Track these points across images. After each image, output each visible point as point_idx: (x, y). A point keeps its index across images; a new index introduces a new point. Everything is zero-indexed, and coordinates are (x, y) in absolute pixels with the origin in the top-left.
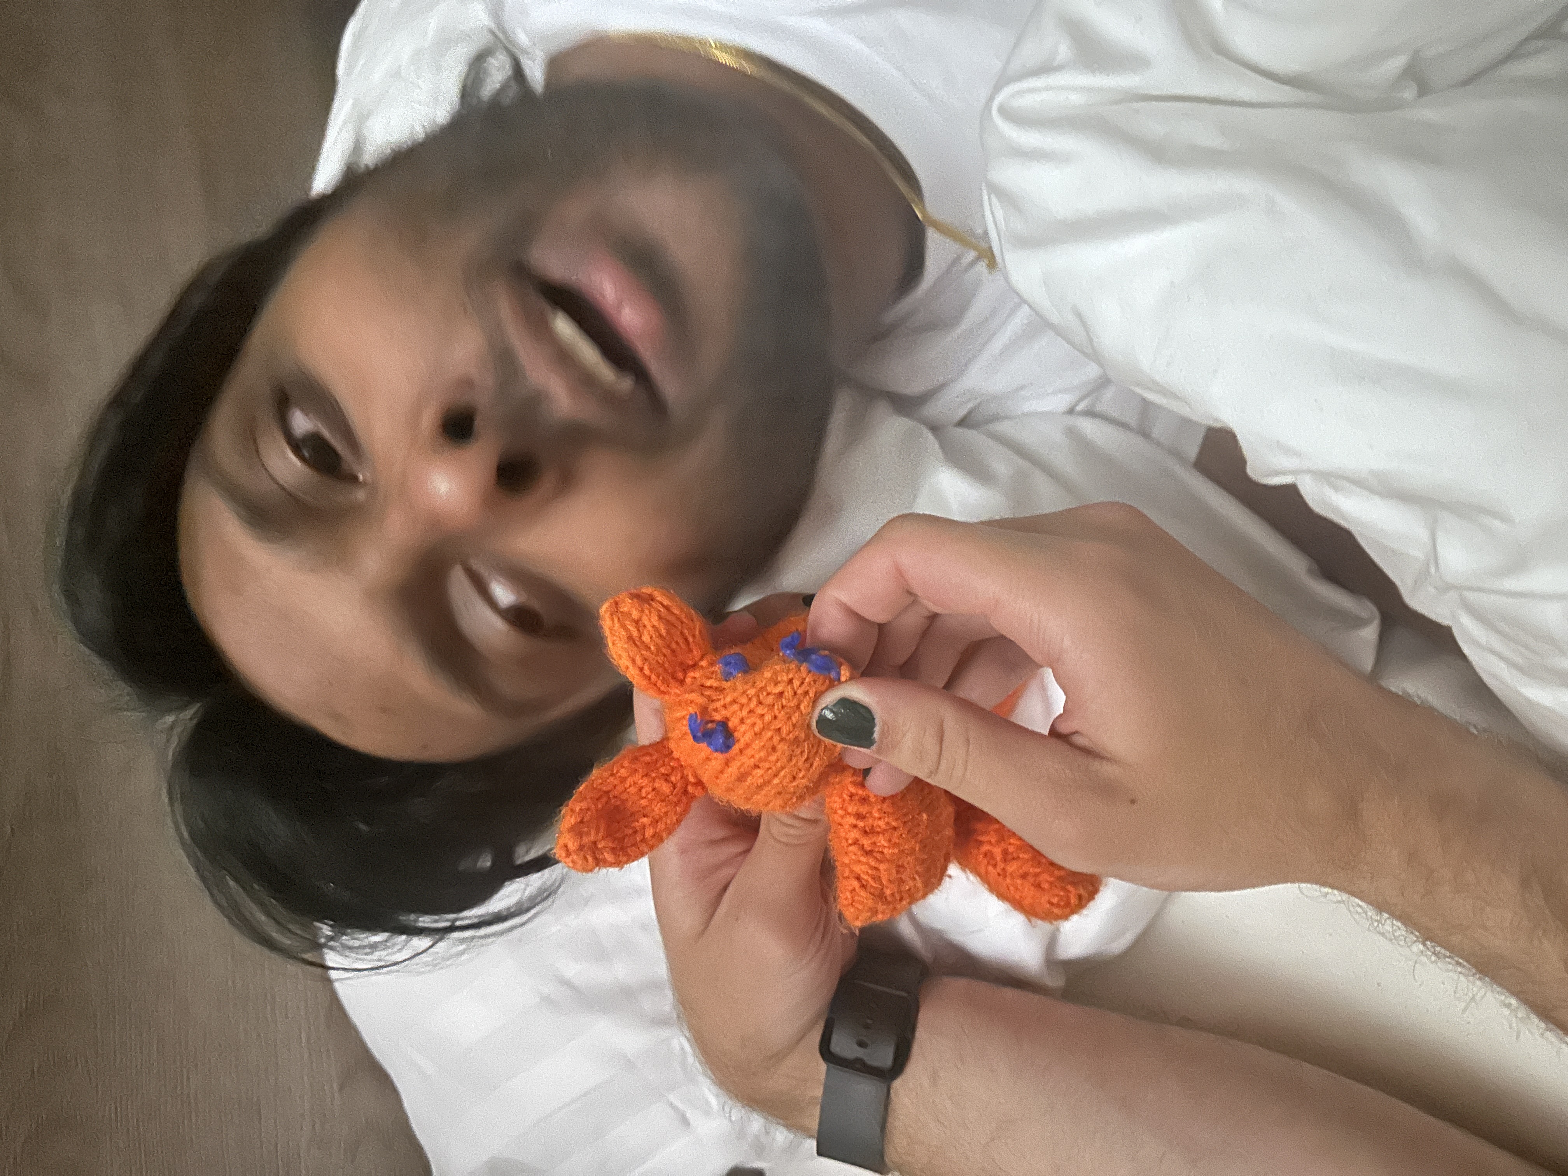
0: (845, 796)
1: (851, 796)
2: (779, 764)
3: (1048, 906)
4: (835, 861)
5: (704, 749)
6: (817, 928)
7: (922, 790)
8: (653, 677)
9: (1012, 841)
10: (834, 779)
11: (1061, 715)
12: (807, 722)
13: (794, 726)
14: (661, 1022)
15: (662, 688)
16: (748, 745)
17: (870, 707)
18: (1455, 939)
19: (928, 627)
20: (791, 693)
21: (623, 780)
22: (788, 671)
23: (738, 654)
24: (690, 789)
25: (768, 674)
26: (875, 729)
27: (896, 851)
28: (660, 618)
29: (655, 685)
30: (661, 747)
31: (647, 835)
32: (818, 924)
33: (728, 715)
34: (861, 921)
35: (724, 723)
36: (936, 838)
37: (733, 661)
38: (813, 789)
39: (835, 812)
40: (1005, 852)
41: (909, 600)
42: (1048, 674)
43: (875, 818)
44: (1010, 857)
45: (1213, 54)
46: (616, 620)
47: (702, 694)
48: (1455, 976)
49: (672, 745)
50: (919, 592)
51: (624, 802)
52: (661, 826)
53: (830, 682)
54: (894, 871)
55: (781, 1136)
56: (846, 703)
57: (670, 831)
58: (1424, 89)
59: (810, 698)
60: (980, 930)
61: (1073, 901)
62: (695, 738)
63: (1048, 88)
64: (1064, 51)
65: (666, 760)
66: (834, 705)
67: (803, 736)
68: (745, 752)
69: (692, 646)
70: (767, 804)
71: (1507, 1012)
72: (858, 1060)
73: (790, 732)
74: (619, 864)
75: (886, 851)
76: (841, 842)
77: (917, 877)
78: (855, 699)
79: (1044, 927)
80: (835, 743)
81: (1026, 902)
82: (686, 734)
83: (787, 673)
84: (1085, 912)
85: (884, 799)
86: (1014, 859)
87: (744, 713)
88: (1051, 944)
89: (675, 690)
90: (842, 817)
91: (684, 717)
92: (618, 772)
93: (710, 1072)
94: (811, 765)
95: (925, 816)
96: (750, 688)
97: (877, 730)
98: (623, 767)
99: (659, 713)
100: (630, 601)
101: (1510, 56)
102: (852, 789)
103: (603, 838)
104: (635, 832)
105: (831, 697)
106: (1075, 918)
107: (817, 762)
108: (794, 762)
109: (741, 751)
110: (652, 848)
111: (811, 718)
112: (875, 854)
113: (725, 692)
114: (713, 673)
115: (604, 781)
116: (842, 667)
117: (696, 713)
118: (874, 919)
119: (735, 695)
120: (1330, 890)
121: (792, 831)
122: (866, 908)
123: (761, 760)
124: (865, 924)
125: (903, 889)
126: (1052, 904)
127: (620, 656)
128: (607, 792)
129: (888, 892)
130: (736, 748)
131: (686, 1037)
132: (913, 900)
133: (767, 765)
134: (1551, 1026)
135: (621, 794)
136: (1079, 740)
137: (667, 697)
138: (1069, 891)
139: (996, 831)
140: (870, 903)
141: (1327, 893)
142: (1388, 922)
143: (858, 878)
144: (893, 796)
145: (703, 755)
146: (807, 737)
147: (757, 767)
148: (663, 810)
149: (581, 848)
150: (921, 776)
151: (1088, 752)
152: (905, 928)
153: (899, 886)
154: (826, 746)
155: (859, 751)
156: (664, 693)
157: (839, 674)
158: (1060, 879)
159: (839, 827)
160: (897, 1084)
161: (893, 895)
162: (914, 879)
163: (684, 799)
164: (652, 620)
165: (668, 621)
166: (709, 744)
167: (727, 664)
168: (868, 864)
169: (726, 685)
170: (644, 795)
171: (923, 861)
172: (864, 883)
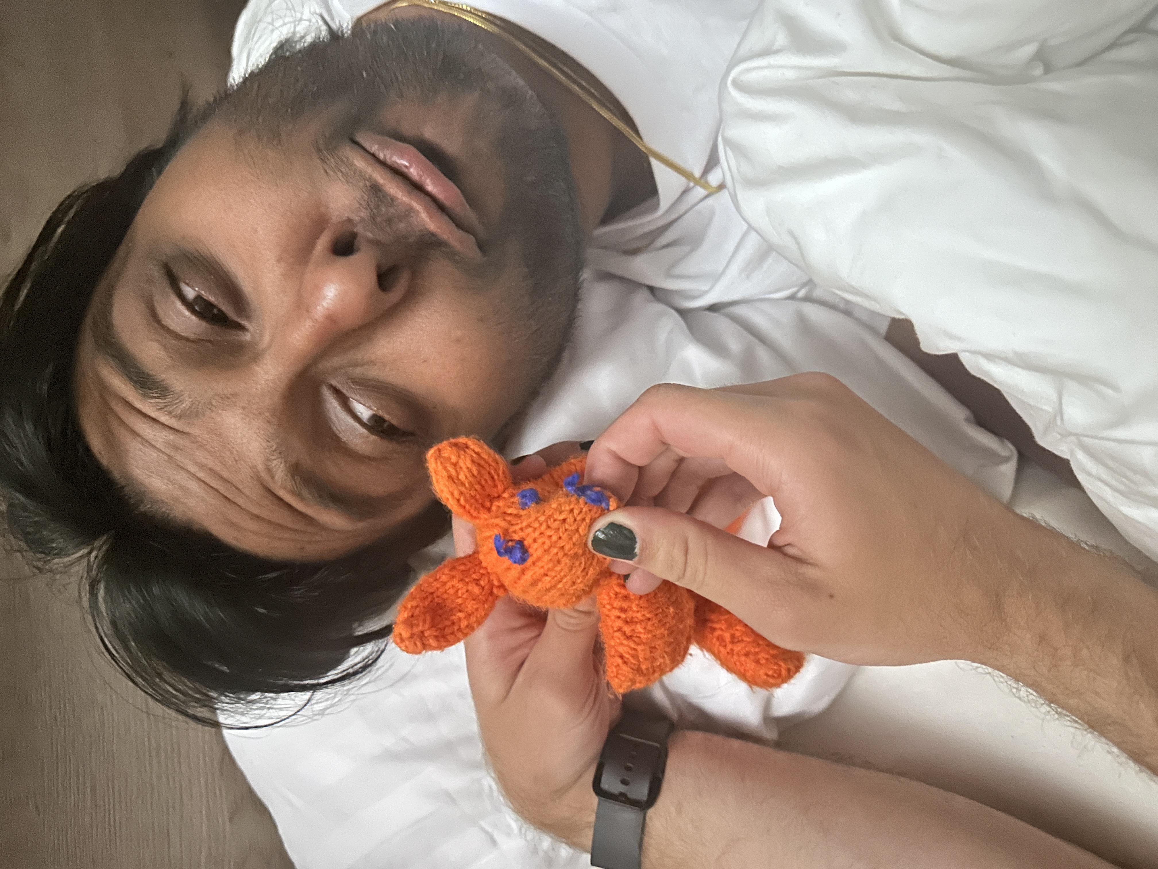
0: (612, 595)
1: (616, 594)
2: (562, 574)
3: (765, 677)
4: (604, 643)
5: (506, 561)
6: (589, 695)
7: (669, 590)
8: (467, 506)
9: (738, 628)
10: (604, 582)
11: (777, 531)
12: (584, 541)
13: (574, 544)
14: (474, 766)
15: (474, 514)
16: (539, 559)
17: (632, 529)
18: (1073, 702)
19: (678, 467)
20: (572, 520)
21: (444, 584)
22: (570, 502)
23: (532, 489)
24: (495, 591)
25: (554, 505)
26: (636, 546)
27: (650, 636)
28: (473, 461)
29: (469, 512)
30: (473, 559)
31: (462, 626)
32: (591, 690)
33: (524, 536)
34: (624, 689)
35: (521, 542)
36: (681, 626)
37: (528, 495)
38: (587, 591)
39: (604, 607)
40: (733, 636)
41: (663, 448)
42: (769, 502)
43: (634, 611)
44: (736, 640)
45: (892, 42)
46: (439, 463)
47: (504, 520)
48: (1073, 730)
49: (481, 557)
50: (669, 441)
51: (444, 600)
52: (473, 619)
53: (601, 511)
54: (649, 652)
55: (565, 851)
56: (613, 526)
57: (479, 623)
58: (1048, 69)
59: (586, 523)
60: (713, 695)
61: (784, 672)
62: (499, 553)
63: (769, 67)
64: (781, 39)
65: (477, 568)
66: (605, 529)
67: (580, 552)
68: (537, 564)
69: (497, 482)
70: (553, 602)
71: (1109, 757)
72: (622, 794)
73: (571, 549)
74: (440, 648)
75: (642, 636)
76: (608, 629)
77: (666, 656)
78: (621, 524)
79: (762, 693)
80: (605, 556)
81: (749, 674)
82: (491, 549)
83: (569, 505)
84: (792, 681)
85: (641, 597)
86: (739, 641)
87: (537, 534)
88: (767, 705)
89: (484, 515)
90: (609, 610)
91: (490, 537)
92: (440, 577)
93: (509, 803)
94: (587, 574)
95: (672, 610)
96: (541, 516)
97: (638, 546)
98: (443, 574)
99: (473, 533)
100: (450, 449)
101: (1112, 46)
102: (617, 589)
103: (429, 629)
104: (453, 623)
105: (602, 523)
106: (785, 686)
107: (591, 571)
108: (573, 571)
109: (534, 563)
110: (465, 635)
111: (587, 539)
112: (634, 638)
113: (522, 519)
114: (513, 503)
115: (430, 585)
116: (611, 500)
117: (500, 534)
118: (633, 687)
119: (530, 520)
120: (979, 665)
121: (572, 621)
122: (627, 679)
123: (549, 570)
124: (626, 691)
125: (655, 665)
126: (767, 675)
127: (442, 491)
128: (432, 593)
129: (643, 667)
130: (530, 561)
131: (492, 777)
132: (663, 672)
133: (553, 574)
134: (1144, 768)
135: (442, 594)
136: (790, 550)
137: (478, 521)
138: (780, 666)
139: (726, 620)
140: (631, 676)
141: (977, 667)
142: (1023, 689)
143: (622, 657)
144: (647, 595)
145: (505, 566)
146: (584, 553)
147: (546, 575)
148: (475, 607)
149: (412, 636)
150: (672, 579)
151: (798, 560)
152: (658, 694)
153: (652, 662)
154: (598, 559)
155: (622, 562)
156: (475, 518)
157: (608, 505)
158: (774, 656)
159: (607, 618)
160: (651, 812)
161: (647, 669)
162: (664, 657)
163: (490, 598)
164: (467, 464)
165: (479, 464)
166: (511, 558)
167: (524, 496)
168: (628, 646)
169: (522, 513)
170: (460, 595)
171: (671, 643)
172: (626, 660)
